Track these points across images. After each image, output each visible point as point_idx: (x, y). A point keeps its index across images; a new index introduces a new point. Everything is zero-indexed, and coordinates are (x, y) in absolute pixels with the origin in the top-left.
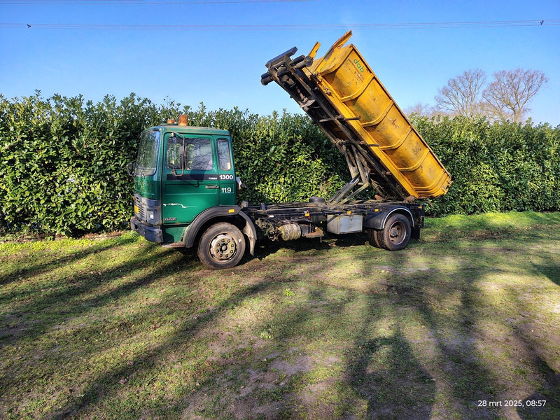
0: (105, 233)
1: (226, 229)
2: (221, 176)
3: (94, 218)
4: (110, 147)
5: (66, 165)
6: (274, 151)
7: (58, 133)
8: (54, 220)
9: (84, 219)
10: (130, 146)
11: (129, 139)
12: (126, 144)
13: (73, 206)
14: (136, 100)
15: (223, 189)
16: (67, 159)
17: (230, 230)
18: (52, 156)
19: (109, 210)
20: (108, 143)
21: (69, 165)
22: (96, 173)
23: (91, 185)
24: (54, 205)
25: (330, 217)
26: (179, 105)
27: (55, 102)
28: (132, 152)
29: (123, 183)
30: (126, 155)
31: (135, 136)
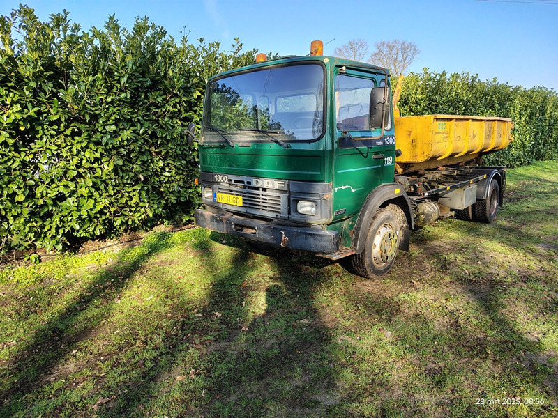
1: (388, 219)
2: (386, 139)
3: (104, 217)
4: (123, 102)
5: (54, 133)
7: (37, 77)
8: (42, 227)
9: (91, 221)
10: (151, 100)
11: (150, 89)
12: (146, 97)
13: (71, 201)
15: (386, 159)
16: (58, 122)
17: (391, 219)
18: (30, 116)
20: (119, 95)
21: (59, 133)
22: (107, 144)
23: (96, 165)
24: (41, 202)
28: (154, 110)
29: (146, 160)
30: (146, 115)
31: (155, 85)
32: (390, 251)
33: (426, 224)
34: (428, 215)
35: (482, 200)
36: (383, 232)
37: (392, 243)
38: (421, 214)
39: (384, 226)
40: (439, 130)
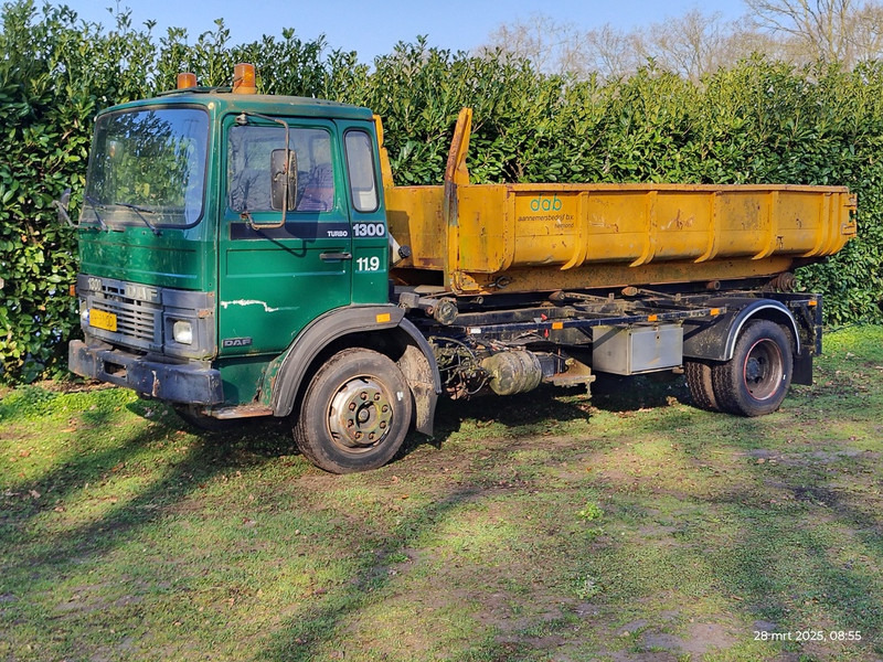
1: (369, 366)
2: (356, 227)
6: (412, 155)
14: (39, 10)
15: (360, 261)
17: (379, 369)
25: (599, 331)
26: (151, 25)
28: (34, 158)
29: (10, 250)
30: (18, 169)
31: (39, 114)
32: (373, 426)
33: (505, 392)
34: (505, 374)
35: (722, 363)
36: (355, 388)
37: (376, 410)
38: (496, 373)
39: (362, 379)
40: (536, 214)
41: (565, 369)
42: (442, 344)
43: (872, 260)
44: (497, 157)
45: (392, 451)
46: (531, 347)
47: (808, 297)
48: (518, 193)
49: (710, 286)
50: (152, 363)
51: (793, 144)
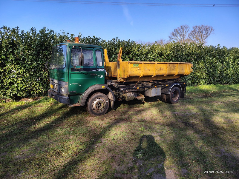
0: (32, 98)
1: (101, 96)
2: (98, 69)
3: (26, 91)
4: (34, 54)
5: (11, 64)
7: (6, 47)
8: (5, 92)
9: (21, 91)
10: (44, 54)
11: (44, 50)
12: (42, 53)
13: (15, 84)
14: (47, 30)
15: (99, 76)
16: (12, 60)
17: (103, 96)
18: (3, 59)
19: (34, 86)
20: (33, 52)
21: (12, 63)
22: (27, 68)
23: (24, 74)
24: (5, 84)
26: (68, 34)
27: (4, 30)
28: (45, 57)
29: (41, 73)
30: (43, 59)
31: (47, 49)
32: (101, 107)
33: (128, 100)
34: (128, 97)
35: (168, 94)
36: (98, 100)
37: (102, 104)
38: (126, 97)
39: (100, 98)
40: (134, 67)
41: (139, 96)
42: (116, 91)
43: (192, 76)
44: (129, 58)
45: (105, 112)
46: (133, 92)
47: (184, 83)
48: (130, 63)
49: (166, 80)
50: (58, 95)
51: (179, 56)
